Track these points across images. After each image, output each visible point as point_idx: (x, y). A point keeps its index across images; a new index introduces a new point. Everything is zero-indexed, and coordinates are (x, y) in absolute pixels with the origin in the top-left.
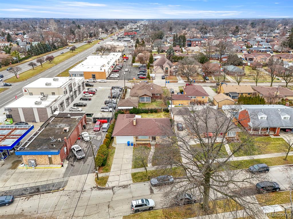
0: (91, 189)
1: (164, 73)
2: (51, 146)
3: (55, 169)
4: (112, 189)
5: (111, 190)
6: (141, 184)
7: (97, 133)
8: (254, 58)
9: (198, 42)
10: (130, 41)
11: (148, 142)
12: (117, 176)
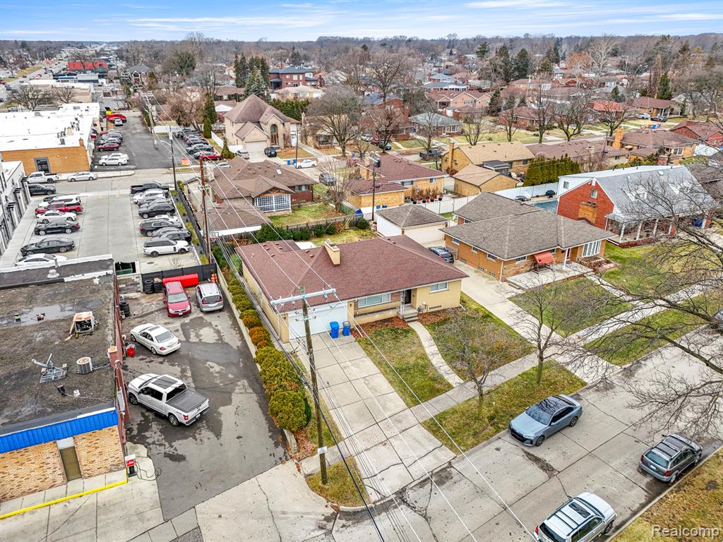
0: (323, 531)
1: (269, 141)
2: (56, 397)
3: (104, 497)
4: (405, 502)
5: (403, 506)
6: (484, 450)
7: (187, 320)
8: (451, 100)
9: (299, 77)
10: (97, 81)
11: (391, 314)
12: (381, 447)
